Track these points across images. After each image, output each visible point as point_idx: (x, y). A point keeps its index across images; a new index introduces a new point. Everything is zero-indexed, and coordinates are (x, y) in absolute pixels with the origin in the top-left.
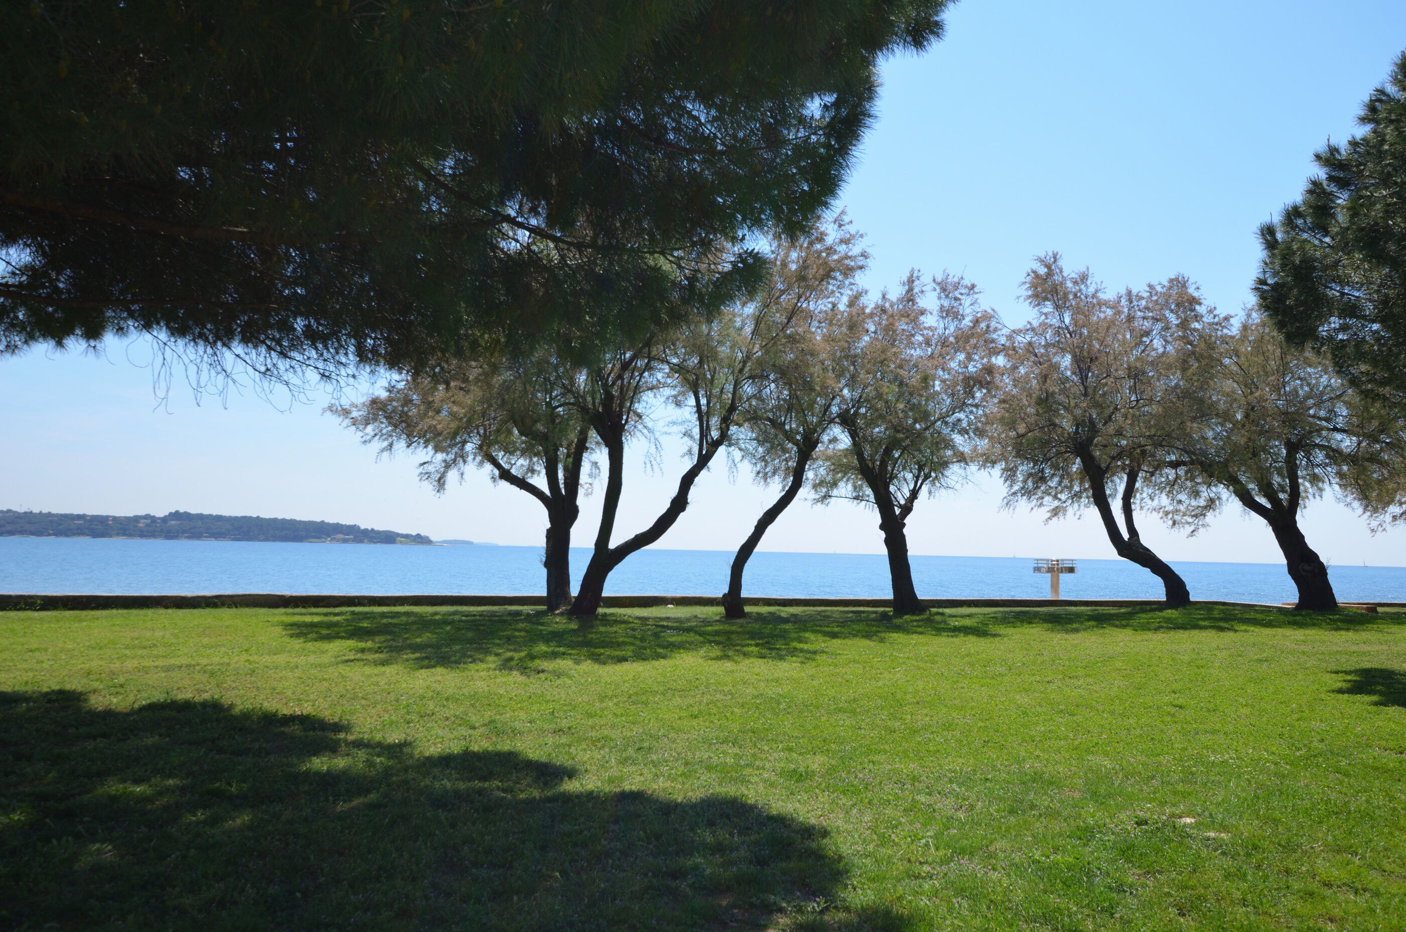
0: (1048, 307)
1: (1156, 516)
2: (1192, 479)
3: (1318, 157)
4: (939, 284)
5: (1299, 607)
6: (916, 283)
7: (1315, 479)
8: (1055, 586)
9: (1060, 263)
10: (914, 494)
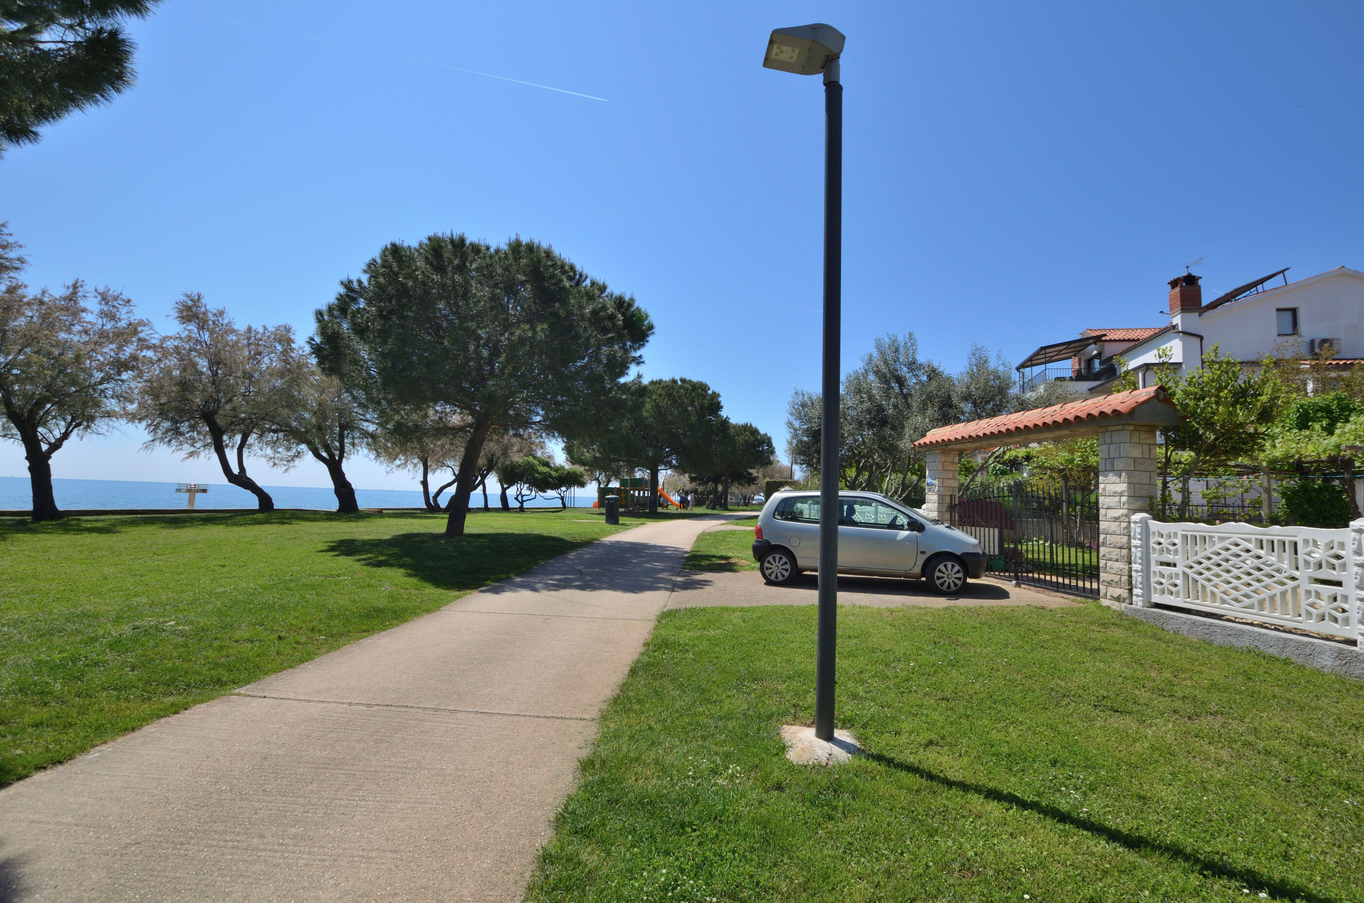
0: (192, 327)
1: (263, 460)
2: (288, 440)
3: (342, 283)
4: (100, 294)
5: (339, 511)
6: (80, 289)
7: (353, 444)
8: (191, 501)
9: (203, 301)
10: (65, 436)
